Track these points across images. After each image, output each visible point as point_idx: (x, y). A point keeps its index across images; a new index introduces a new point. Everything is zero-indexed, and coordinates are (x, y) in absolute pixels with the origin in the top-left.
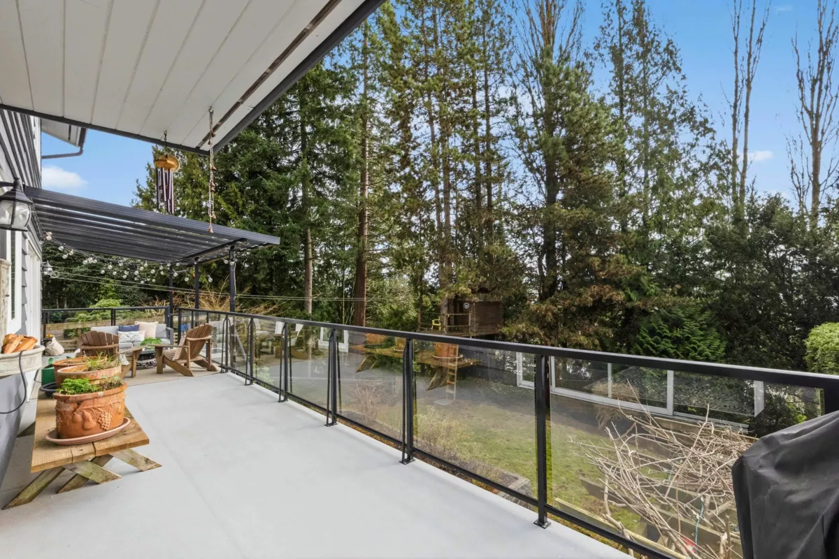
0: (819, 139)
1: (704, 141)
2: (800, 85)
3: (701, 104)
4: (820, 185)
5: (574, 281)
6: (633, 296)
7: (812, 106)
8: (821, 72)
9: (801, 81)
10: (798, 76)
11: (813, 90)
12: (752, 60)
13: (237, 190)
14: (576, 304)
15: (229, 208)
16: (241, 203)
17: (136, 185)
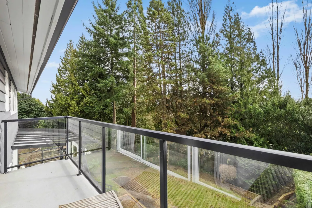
0: (308, 65)
1: (263, 68)
2: (299, 45)
3: (261, 54)
4: (309, 84)
5: (212, 125)
6: (234, 132)
7: (304, 53)
8: (307, 40)
9: (299, 44)
10: (298, 41)
11: (304, 47)
12: (278, 38)
13: (87, 86)
14: (212, 135)
15: (85, 93)
16: (89, 90)
17: (51, 83)
